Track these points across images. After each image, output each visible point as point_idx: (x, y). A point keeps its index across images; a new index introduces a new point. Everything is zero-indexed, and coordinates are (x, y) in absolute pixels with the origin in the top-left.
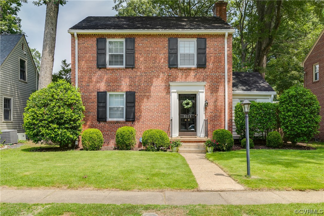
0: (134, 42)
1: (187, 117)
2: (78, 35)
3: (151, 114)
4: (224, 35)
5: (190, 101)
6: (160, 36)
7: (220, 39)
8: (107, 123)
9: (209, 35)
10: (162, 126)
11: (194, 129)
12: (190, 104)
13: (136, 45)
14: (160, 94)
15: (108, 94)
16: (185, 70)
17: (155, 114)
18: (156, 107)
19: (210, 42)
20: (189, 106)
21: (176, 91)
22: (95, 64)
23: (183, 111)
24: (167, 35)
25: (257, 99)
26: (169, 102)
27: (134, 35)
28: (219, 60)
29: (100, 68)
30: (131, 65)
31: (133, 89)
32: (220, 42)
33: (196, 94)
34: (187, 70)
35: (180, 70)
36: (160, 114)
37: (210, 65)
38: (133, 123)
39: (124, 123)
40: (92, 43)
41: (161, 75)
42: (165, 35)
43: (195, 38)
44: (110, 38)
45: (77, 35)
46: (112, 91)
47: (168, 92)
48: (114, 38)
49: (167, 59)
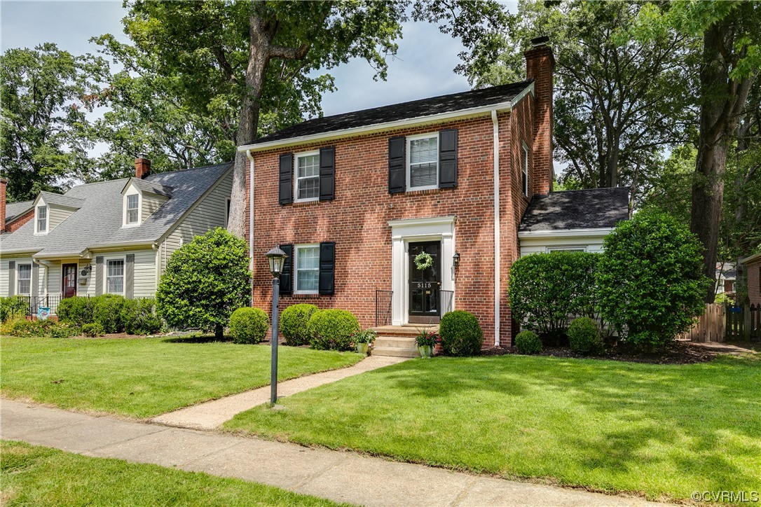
0: (334, 153)
1: (424, 286)
2: (254, 154)
3: (360, 281)
4: (487, 119)
5: (427, 256)
6: (375, 136)
7: (484, 126)
8: (293, 299)
9: (463, 120)
11: (435, 311)
12: (428, 261)
13: (338, 158)
14: (375, 245)
15: (296, 248)
16: (418, 195)
17: (367, 281)
18: (368, 269)
19: (466, 134)
20: (425, 265)
21: (400, 237)
22: (276, 199)
23: (416, 274)
24: (387, 132)
26: (389, 258)
27: (333, 140)
28: (483, 169)
29: (284, 205)
30: (328, 196)
31: (332, 238)
32: (484, 131)
33: (440, 241)
34: (422, 195)
35: (410, 196)
36: (374, 281)
37: (464, 183)
38: (331, 299)
39: (318, 298)
40: (273, 164)
41: (378, 208)
42: (383, 134)
43: (437, 130)
44: (299, 151)
45: (251, 153)
46: (301, 243)
47: (389, 241)
48: (305, 151)
49: (387, 178)
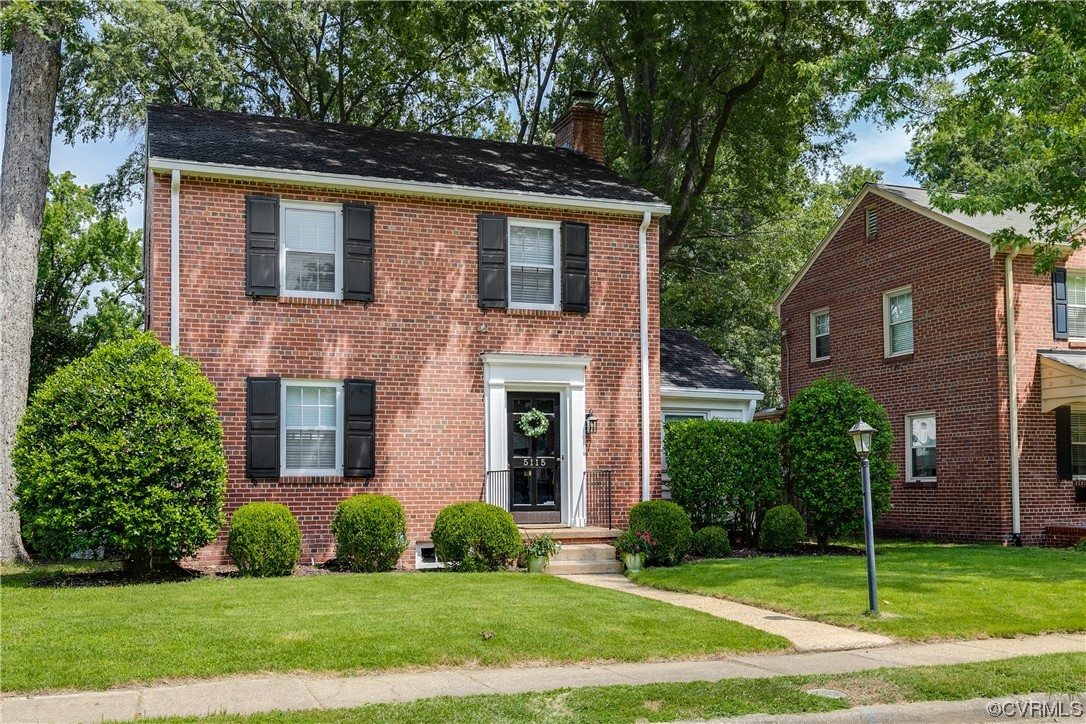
0: (371, 217)
1: (534, 463)
2: (188, 181)
3: (425, 454)
4: (638, 219)
5: (541, 415)
6: (453, 204)
7: (626, 229)
8: (281, 485)
9: (595, 213)
10: (458, 493)
11: (551, 503)
12: (543, 423)
13: (378, 227)
14: (453, 391)
15: (285, 384)
16: (528, 317)
17: (438, 454)
18: (440, 433)
19: (599, 235)
20: (540, 430)
21: (502, 382)
22: (238, 282)
23: (519, 444)
24: (475, 203)
25: (709, 410)
26: (480, 416)
27: (369, 193)
28: (624, 293)
29: (258, 298)
30: (361, 292)
31: (363, 372)
32: (625, 237)
33: (558, 394)
34: (533, 317)
35: (514, 316)
36: (451, 453)
37: (598, 308)
38: (366, 485)
39: (338, 484)
40: (230, 210)
41: (456, 329)
42: (467, 205)
43: (557, 219)
44: (291, 197)
45: (183, 177)
46: (299, 376)
47: (479, 386)
48: (306, 199)
49: (474, 279)
